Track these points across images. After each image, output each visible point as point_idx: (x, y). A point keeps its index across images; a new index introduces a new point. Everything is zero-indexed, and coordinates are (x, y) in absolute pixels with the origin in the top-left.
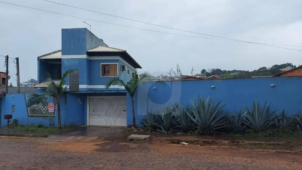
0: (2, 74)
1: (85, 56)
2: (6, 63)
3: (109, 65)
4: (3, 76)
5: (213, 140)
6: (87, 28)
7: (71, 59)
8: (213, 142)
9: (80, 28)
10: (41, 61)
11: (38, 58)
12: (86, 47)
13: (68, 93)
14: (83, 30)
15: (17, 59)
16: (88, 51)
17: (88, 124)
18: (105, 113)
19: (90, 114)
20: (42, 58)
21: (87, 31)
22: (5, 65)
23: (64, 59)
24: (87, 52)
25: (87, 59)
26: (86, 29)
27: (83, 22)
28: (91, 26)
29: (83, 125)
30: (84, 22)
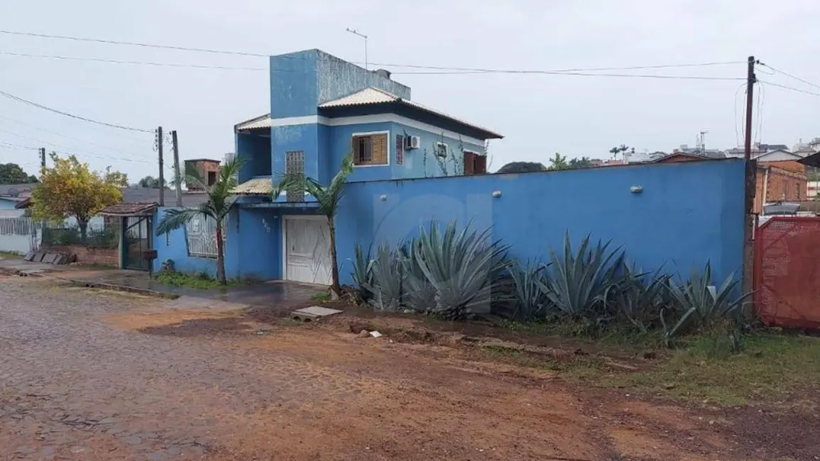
0: (207, 163)
1: (314, 119)
2: (158, 143)
3: (369, 137)
4: (209, 168)
5: (429, 331)
6: (320, 49)
7: (289, 126)
8: (428, 335)
9: (305, 51)
10: (243, 134)
11: (235, 127)
12: (316, 96)
13: (242, 208)
14: (310, 56)
15: (174, 133)
16: (320, 106)
17: (284, 278)
18: (310, 254)
19: (288, 257)
20: (245, 127)
21: (321, 54)
22: (155, 148)
23: (276, 128)
24: (319, 108)
25: (318, 124)
26: (318, 50)
27: (345, 30)
28: (366, 37)
29: (275, 280)
30: (348, 30)
